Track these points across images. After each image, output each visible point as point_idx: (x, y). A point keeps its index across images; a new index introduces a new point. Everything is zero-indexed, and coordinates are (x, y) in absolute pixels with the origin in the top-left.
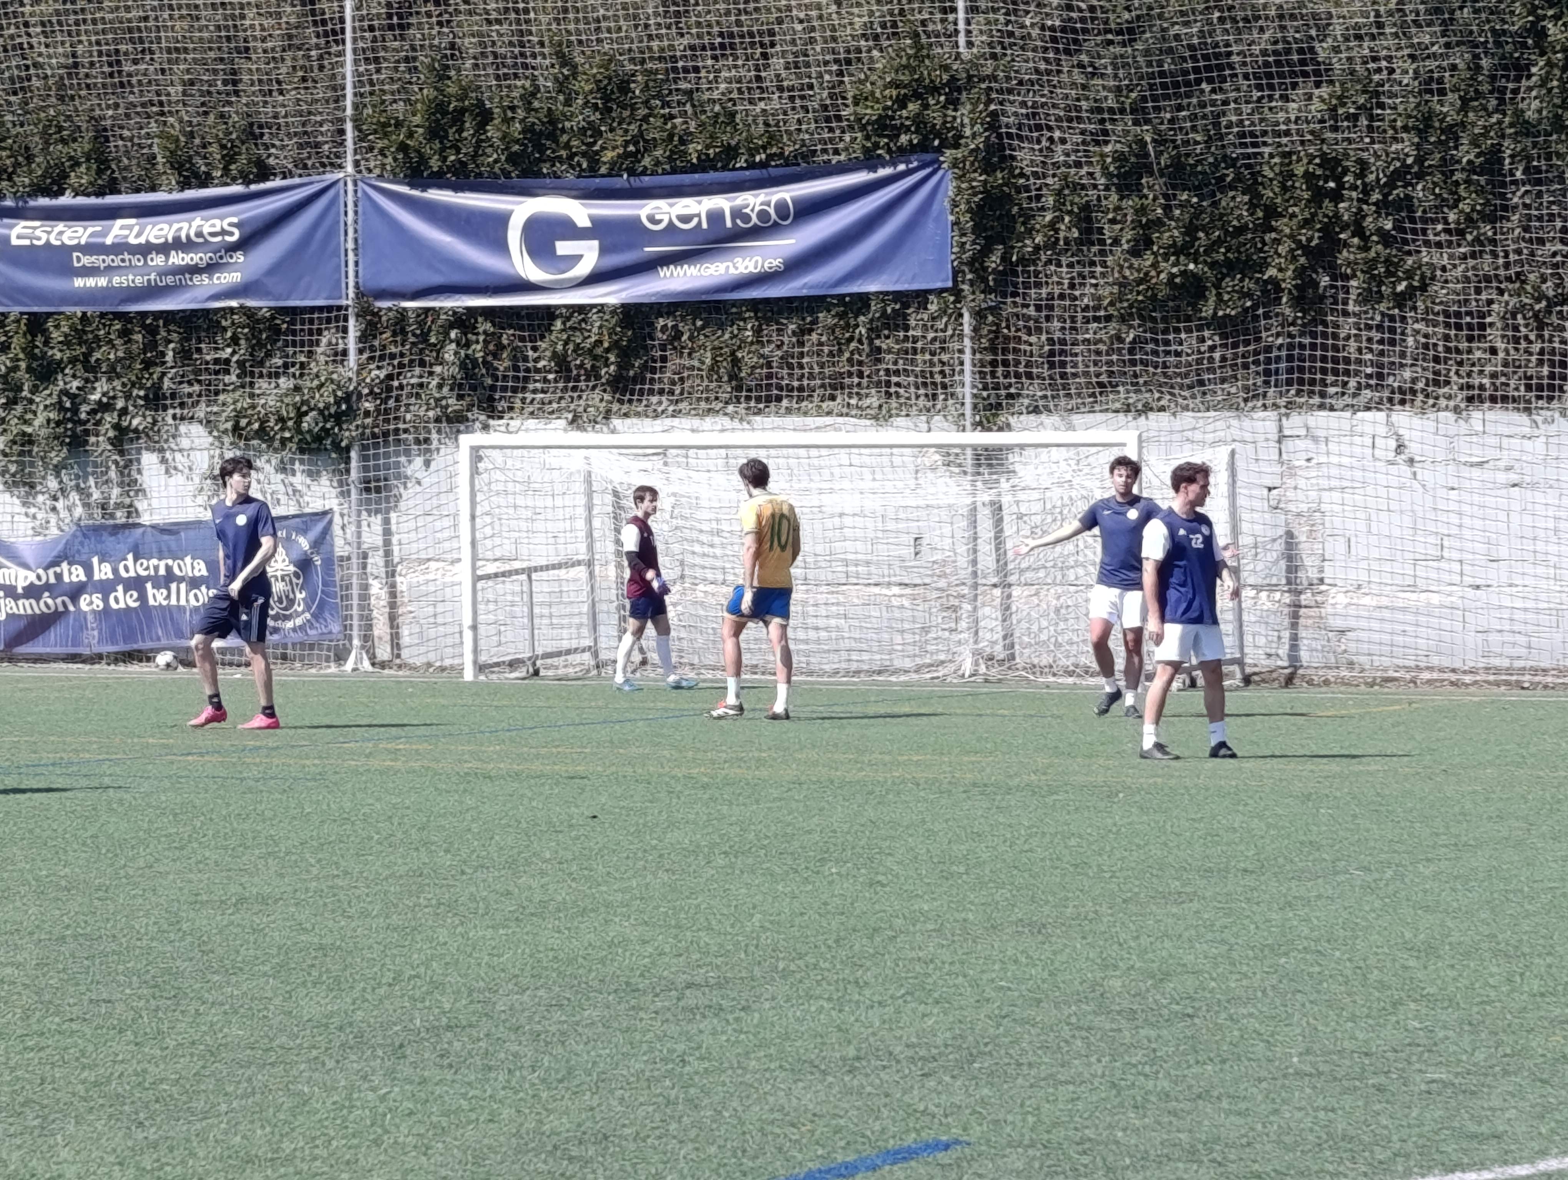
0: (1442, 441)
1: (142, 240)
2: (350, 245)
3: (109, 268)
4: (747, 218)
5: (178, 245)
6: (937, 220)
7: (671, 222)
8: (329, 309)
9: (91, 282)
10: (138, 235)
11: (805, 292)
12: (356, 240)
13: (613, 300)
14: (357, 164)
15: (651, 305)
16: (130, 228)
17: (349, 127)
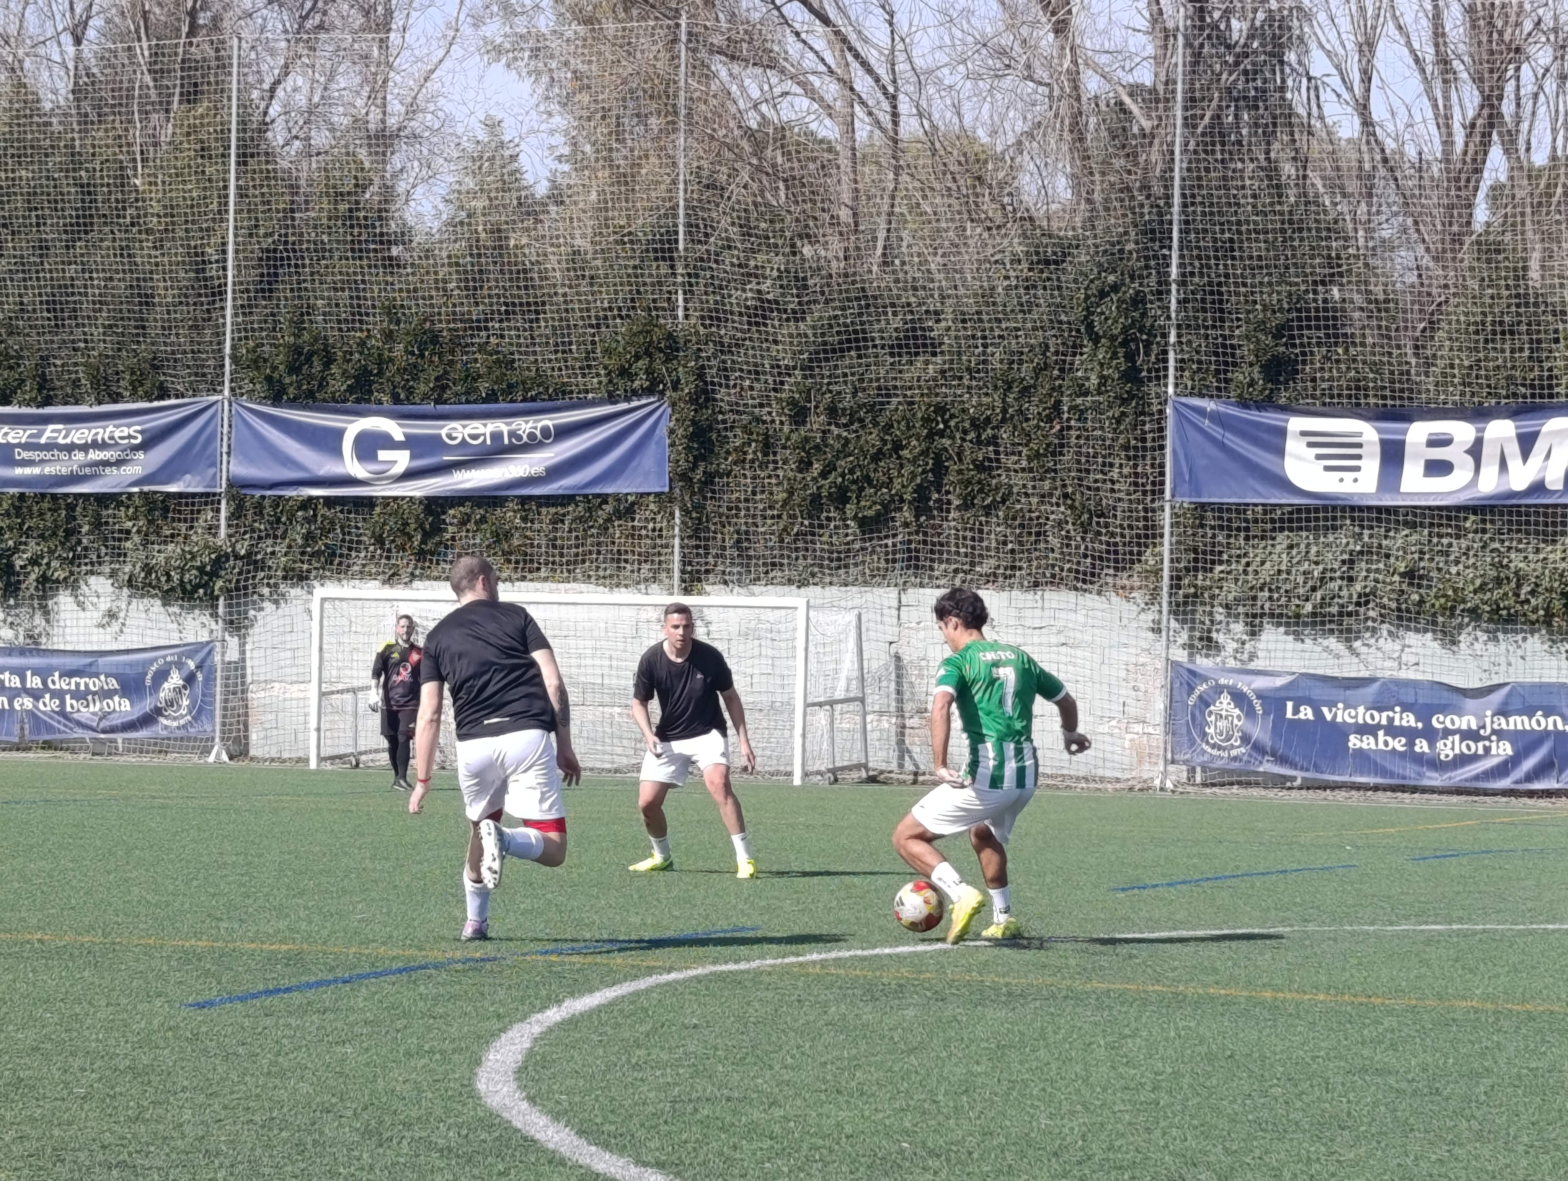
0: (1013, 612)
1: (68, 441)
2: (225, 449)
3: (42, 461)
4: (519, 438)
5: (95, 445)
6: (657, 443)
7: (464, 439)
8: (207, 495)
9: (28, 471)
10: (65, 437)
11: (561, 492)
12: (229, 446)
13: (418, 494)
14: (232, 390)
15: (446, 498)
16: (59, 431)
17: (227, 361)
